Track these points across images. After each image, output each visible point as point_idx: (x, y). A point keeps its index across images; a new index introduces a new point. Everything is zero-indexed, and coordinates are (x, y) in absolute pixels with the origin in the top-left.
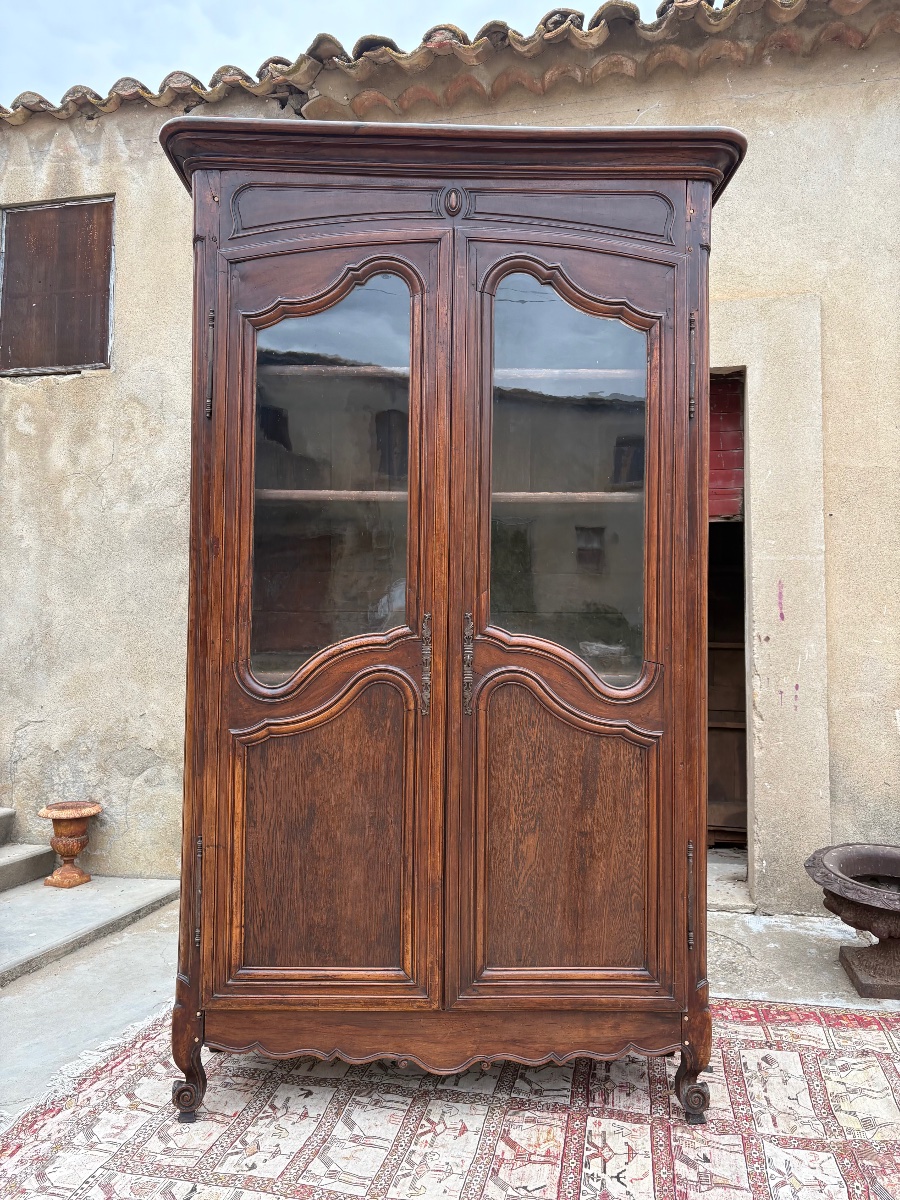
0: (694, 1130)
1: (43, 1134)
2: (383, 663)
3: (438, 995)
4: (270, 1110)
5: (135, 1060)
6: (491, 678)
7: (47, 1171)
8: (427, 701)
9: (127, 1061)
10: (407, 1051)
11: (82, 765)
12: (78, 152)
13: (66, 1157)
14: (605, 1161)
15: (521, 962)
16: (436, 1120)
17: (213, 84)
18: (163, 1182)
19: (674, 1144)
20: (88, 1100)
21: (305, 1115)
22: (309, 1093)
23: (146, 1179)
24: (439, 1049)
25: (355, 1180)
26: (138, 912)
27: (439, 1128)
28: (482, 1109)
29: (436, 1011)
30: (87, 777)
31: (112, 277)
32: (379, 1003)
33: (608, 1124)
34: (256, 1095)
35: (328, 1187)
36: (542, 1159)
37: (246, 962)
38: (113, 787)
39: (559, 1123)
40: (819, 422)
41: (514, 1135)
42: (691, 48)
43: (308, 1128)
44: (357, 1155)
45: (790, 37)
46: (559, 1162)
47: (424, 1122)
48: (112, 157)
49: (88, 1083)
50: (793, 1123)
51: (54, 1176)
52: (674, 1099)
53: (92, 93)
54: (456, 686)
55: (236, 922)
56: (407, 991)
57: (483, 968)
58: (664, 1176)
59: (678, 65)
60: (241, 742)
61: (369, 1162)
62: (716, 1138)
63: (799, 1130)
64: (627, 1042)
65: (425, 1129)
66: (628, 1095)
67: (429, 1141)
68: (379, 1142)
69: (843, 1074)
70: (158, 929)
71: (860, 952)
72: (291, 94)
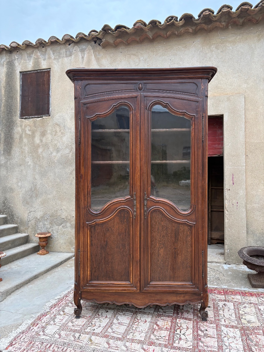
0: (204, 322)
1: (43, 321)
2: (124, 205)
3: (139, 288)
4: (98, 316)
5: (64, 302)
6: (151, 209)
7: (45, 330)
8: (135, 215)
9: (62, 302)
10: (131, 302)
11: (46, 223)
12: (40, 57)
13: (49, 327)
14: (181, 330)
15: (159, 281)
16: (139, 319)
17: (76, 38)
18: (73, 333)
19: (198, 326)
20: (53, 312)
21: (106, 317)
22: (107, 312)
23: (69, 332)
24: (139, 301)
25: (119, 334)
26: (62, 262)
27: (140, 321)
28: (150, 316)
29: (138, 293)
30: (47, 226)
31: (50, 91)
32: (125, 290)
33: (182, 321)
34: (95, 312)
35: (113, 335)
36: (165, 329)
37: (91, 280)
38: (54, 228)
39: (170, 320)
40: (244, 130)
41: (158, 323)
42: (208, 25)
43: (107, 320)
44: (119, 327)
45: (236, 21)
46: (169, 330)
47: (136, 319)
48: (50, 58)
49: (53, 308)
50: (230, 321)
51: (47, 331)
52: (199, 315)
53: (44, 40)
54: (142, 211)
55: (89, 270)
56: (131, 287)
57: (150, 282)
58: (195, 334)
59: (204, 29)
60: (89, 225)
61: (122, 329)
62: (209, 325)
63: (231, 323)
64: (187, 301)
65: (136, 321)
66: (188, 313)
67: (137, 324)
68: (125, 324)
69: (244, 309)
70: (67, 267)
71: (253, 275)
72: (97, 39)
